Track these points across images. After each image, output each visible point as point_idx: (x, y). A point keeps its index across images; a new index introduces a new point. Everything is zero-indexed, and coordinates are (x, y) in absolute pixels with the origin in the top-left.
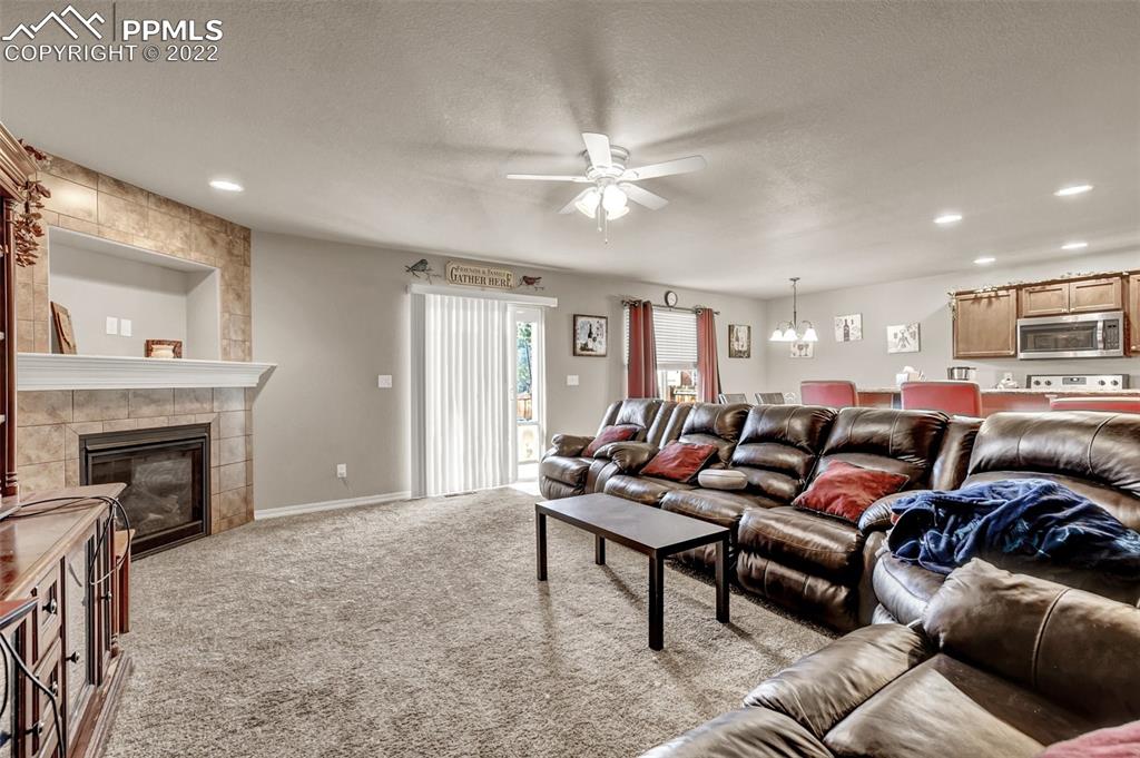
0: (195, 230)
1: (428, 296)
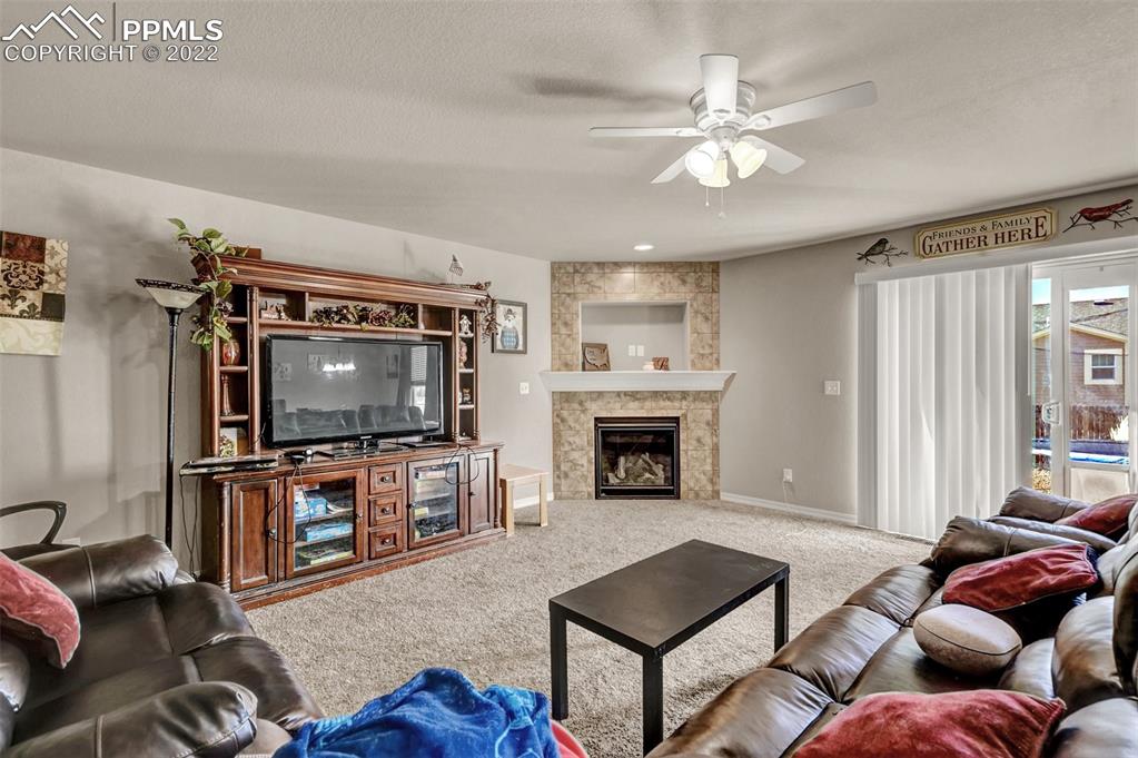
0: (669, 278)
1: (880, 283)
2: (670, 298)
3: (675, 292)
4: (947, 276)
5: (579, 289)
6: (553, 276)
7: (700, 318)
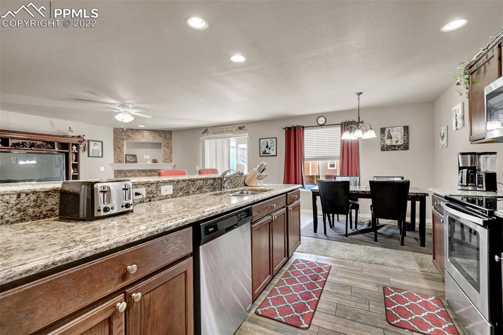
0: (155, 135)
1: (205, 141)
2: (156, 141)
3: (158, 140)
4: (217, 140)
5: (124, 137)
6: (114, 133)
7: (166, 147)
